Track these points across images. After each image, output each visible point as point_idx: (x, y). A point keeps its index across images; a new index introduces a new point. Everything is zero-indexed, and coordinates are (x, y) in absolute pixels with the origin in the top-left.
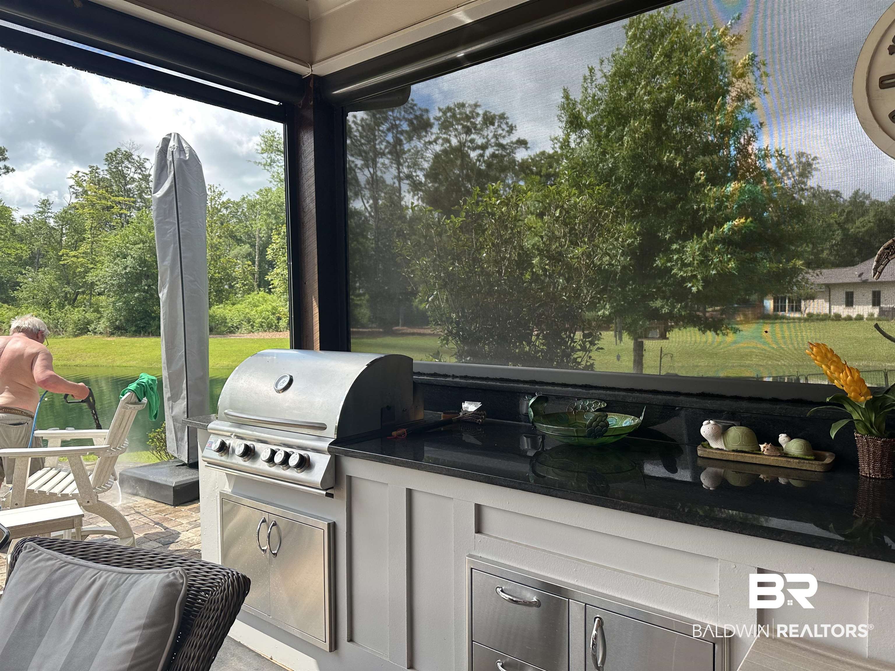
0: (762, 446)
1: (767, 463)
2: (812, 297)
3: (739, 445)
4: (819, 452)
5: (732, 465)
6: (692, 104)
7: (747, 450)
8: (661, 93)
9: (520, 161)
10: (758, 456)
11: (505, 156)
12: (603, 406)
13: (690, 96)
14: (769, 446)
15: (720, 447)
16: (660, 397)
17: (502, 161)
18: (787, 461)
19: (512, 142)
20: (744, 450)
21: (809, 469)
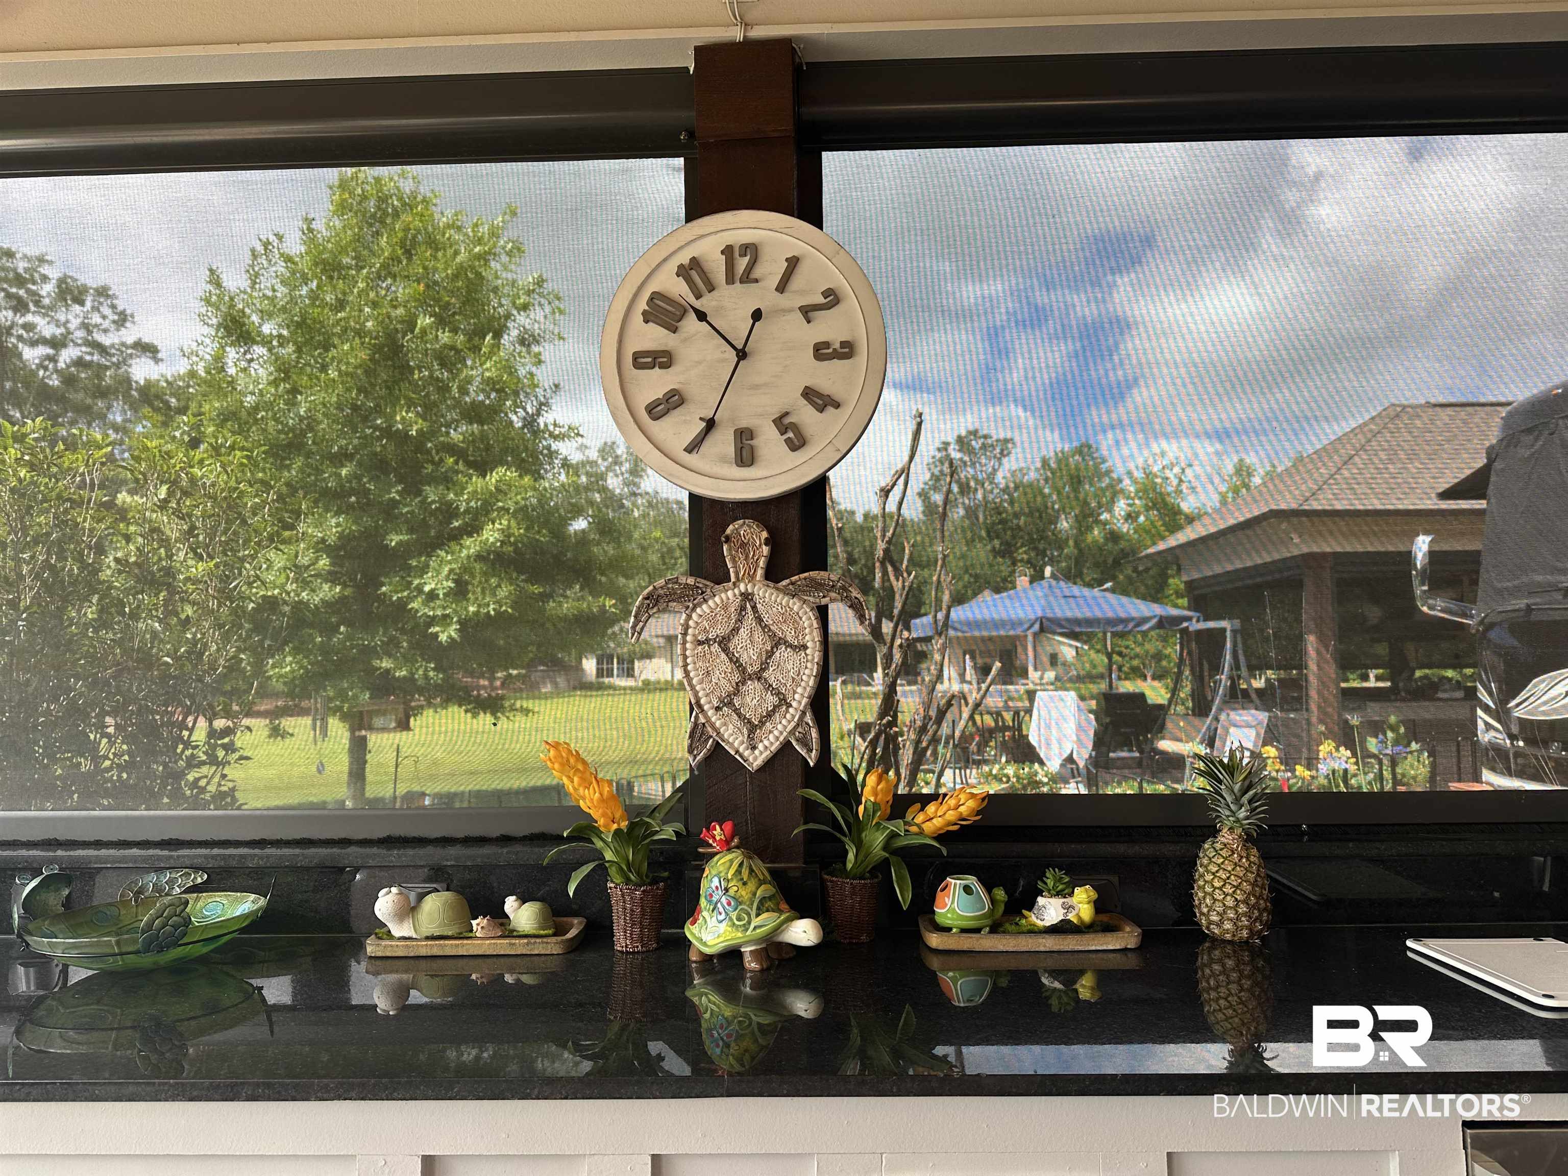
0: (474, 923)
1: (480, 953)
2: (648, 655)
3: (439, 926)
4: (565, 919)
5: (423, 964)
6: (445, 337)
7: (450, 933)
8: (395, 307)
9: (142, 382)
10: (465, 942)
11: (107, 368)
12: (199, 880)
13: (441, 322)
14: (485, 921)
15: (406, 935)
16: (312, 851)
17: (100, 378)
18: (511, 944)
19: (123, 344)
20: (445, 934)
21: (543, 952)
